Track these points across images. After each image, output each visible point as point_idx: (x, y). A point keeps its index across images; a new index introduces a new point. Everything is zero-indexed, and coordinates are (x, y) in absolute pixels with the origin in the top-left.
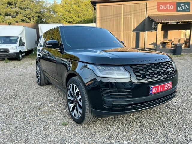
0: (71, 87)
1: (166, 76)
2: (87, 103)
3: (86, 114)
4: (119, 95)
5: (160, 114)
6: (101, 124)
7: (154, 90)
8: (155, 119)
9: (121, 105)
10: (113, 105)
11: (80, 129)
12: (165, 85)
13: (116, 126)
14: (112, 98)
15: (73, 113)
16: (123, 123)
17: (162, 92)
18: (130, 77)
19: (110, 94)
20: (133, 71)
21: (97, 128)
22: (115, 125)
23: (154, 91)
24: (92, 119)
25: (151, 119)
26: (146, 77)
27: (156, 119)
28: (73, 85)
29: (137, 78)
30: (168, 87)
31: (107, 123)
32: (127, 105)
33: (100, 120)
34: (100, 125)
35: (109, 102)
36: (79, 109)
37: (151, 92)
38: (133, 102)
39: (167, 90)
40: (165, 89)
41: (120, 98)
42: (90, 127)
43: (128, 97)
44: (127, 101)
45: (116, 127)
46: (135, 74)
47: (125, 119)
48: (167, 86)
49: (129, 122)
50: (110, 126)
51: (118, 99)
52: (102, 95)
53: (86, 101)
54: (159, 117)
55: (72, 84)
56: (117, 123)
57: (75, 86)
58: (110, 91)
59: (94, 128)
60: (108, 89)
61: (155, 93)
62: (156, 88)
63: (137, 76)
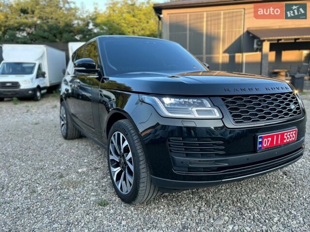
0: (115, 138)
1: (287, 118)
2: (143, 166)
3: (141, 185)
4: (201, 150)
5: (274, 187)
6: (169, 205)
7: (265, 141)
8: (266, 196)
9: (205, 170)
10: (191, 169)
11: (129, 212)
12: (286, 134)
13: (196, 207)
14: (187, 155)
15: (118, 185)
16: (208, 203)
17: (280, 146)
18: (221, 117)
19: (185, 148)
20: (227, 106)
21: (161, 210)
22: (194, 206)
23: (265, 144)
24: (153, 195)
25: (259, 195)
26: (250, 119)
27: (268, 196)
28: (119, 135)
29: (234, 120)
30: (291, 138)
31: (179, 203)
32: (216, 169)
33: (166, 197)
34: (166, 206)
35: (182, 163)
36: (128, 177)
37: (261, 146)
38: (227, 164)
39: (288, 143)
40: (285, 141)
41: (203, 156)
42: (148, 209)
43: (217, 155)
44: (216, 161)
45: (196, 209)
46: (231, 113)
47: (211, 195)
48: (289, 135)
49: (219, 200)
50: (185, 208)
51: (199, 157)
52: (170, 150)
53: (141, 163)
54: (273, 192)
55: (116, 133)
56: (198, 201)
57: (122, 135)
58: (184, 143)
59: (156, 210)
60: (181, 139)
61: (267, 149)
62: (268, 139)
63: (233, 116)
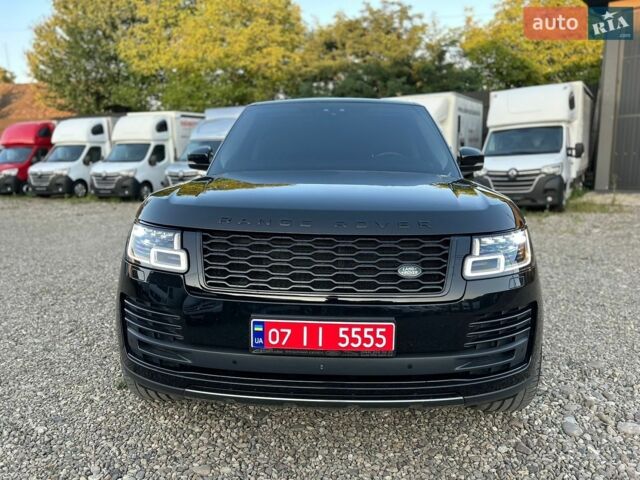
4: (154, 326)
12: (344, 329)
18: (185, 270)
20: (207, 252)
23: (274, 338)
26: (245, 282)
29: (207, 279)
32: (175, 365)
35: (132, 340)
37: (261, 341)
38: (189, 362)
39: (357, 352)
40: (342, 345)
46: (206, 265)
48: (359, 333)
52: (124, 316)
62: (283, 330)
63: (210, 272)
